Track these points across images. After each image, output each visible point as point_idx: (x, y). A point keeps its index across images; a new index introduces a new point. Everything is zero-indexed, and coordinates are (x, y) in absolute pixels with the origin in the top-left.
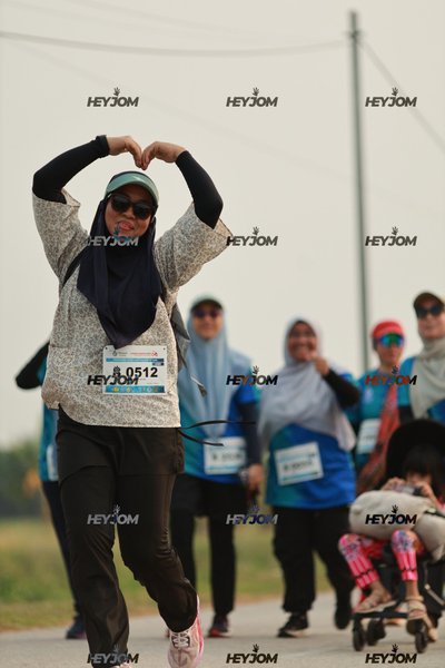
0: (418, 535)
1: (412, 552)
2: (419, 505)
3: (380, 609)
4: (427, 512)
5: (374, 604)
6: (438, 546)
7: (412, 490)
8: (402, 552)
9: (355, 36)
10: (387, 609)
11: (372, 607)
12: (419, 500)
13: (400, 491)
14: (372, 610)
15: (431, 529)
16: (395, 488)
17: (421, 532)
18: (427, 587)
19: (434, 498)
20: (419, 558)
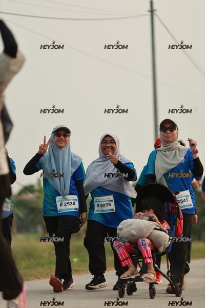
0: (151, 241)
1: (149, 249)
2: (151, 225)
3: (133, 277)
4: (155, 229)
5: (129, 275)
6: (161, 245)
7: (148, 218)
8: (143, 249)
9: (152, 11)
10: (136, 277)
11: (128, 276)
12: (152, 223)
13: (142, 219)
14: (129, 278)
15: (158, 237)
16: (139, 217)
17: (152, 238)
18: (156, 265)
19: (159, 222)
20: (152, 252)
